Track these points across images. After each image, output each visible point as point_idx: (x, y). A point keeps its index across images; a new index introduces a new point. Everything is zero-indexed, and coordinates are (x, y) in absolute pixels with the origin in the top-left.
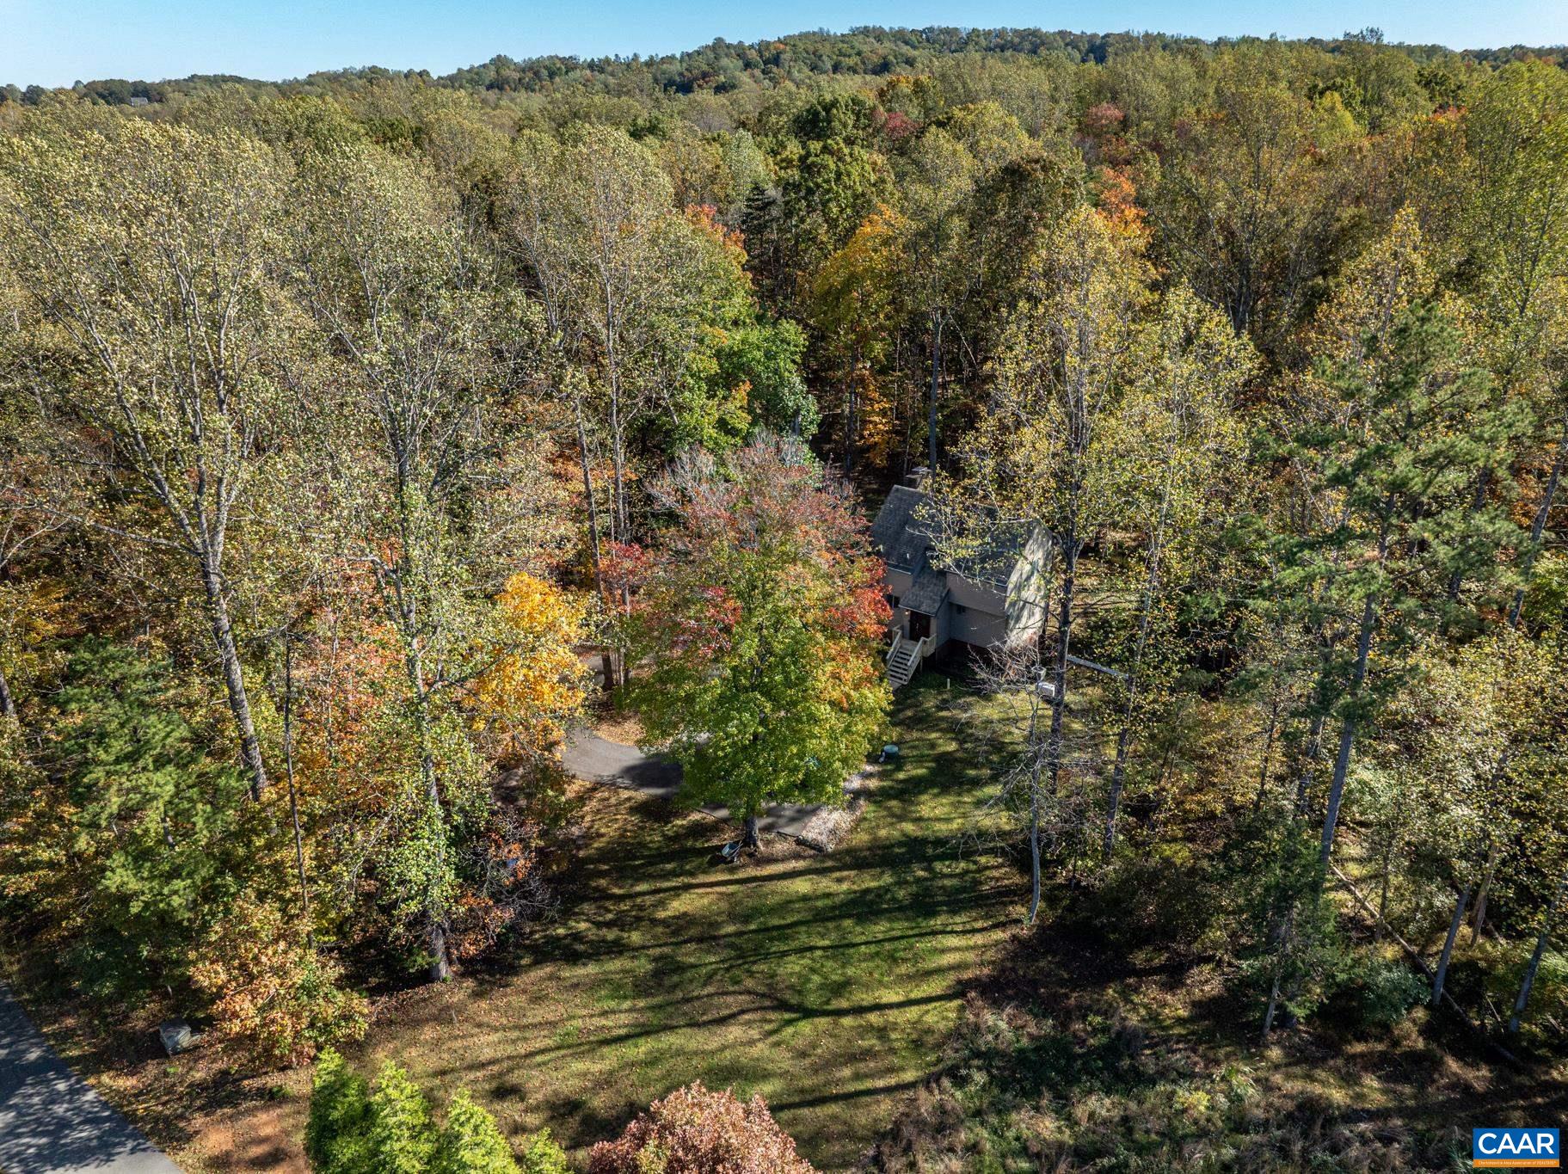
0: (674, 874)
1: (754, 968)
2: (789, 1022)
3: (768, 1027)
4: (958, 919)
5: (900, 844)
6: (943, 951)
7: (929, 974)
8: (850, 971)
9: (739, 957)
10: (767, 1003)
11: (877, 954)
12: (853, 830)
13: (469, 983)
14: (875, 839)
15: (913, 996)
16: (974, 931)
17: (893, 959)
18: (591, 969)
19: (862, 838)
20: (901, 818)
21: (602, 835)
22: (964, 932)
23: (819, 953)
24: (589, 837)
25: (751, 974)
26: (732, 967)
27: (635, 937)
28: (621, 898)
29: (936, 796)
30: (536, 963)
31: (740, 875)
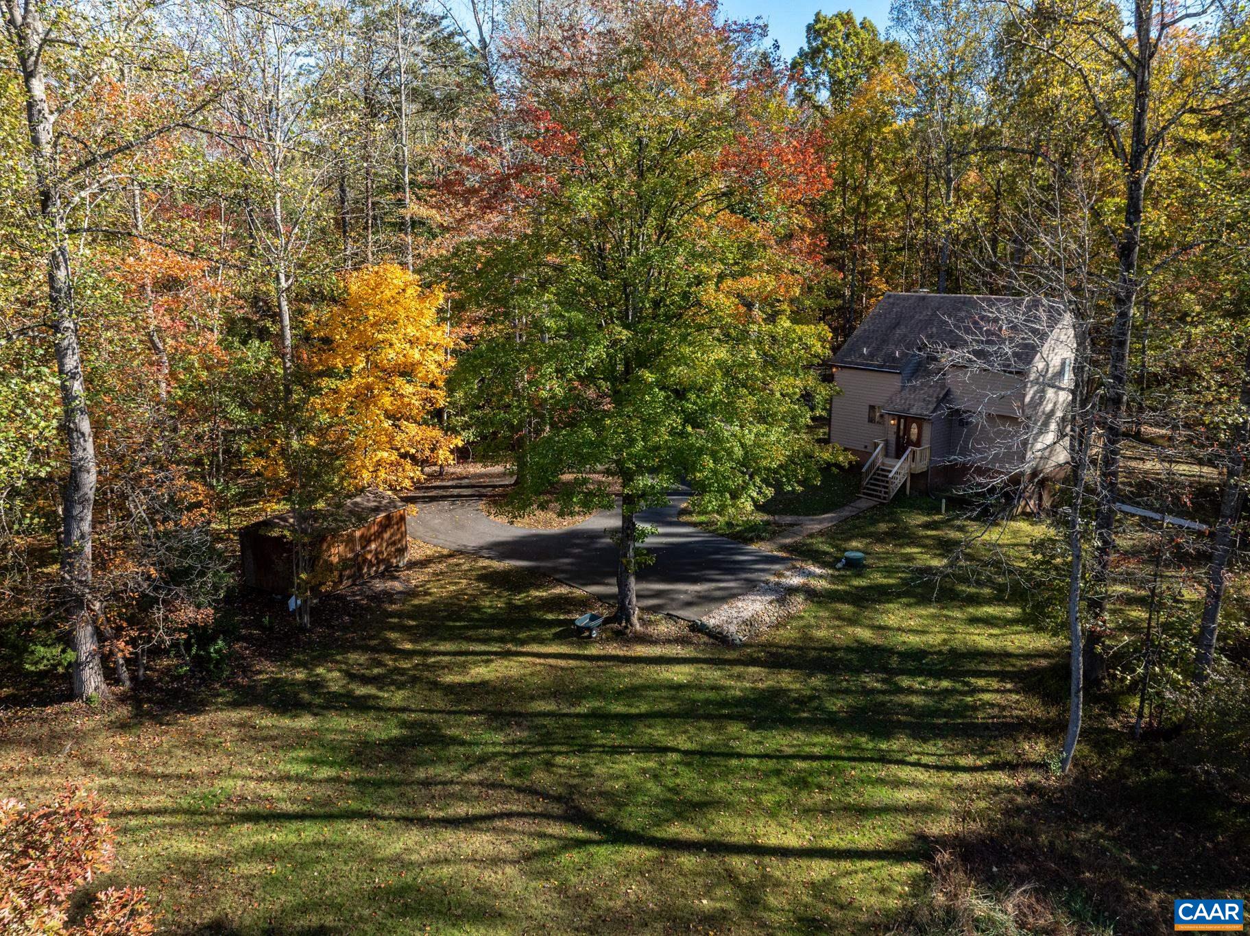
0: (502, 640)
1: (559, 760)
2: (580, 843)
3: (537, 845)
4: (928, 747)
5: (848, 649)
6: (897, 784)
7: (863, 812)
8: (719, 787)
9: (540, 743)
10: (556, 809)
11: (778, 773)
12: (778, 626)
13: (124, 711)
14: (807, 638)
15: (827, 843)
16: (956, 769)
17: (802, 782)
18: (306, 722)
19: (788, 634)
20: (853, 622)
21: (430, 594)
22: (938, 768)
23: (675, 756)
24: (411, 593)
25: (549, 765)
26: (524, 754)
27: (398, 697)
28: (409, 654)
29: (909, 605)
30: (235, 705)
31: (593, 650)
